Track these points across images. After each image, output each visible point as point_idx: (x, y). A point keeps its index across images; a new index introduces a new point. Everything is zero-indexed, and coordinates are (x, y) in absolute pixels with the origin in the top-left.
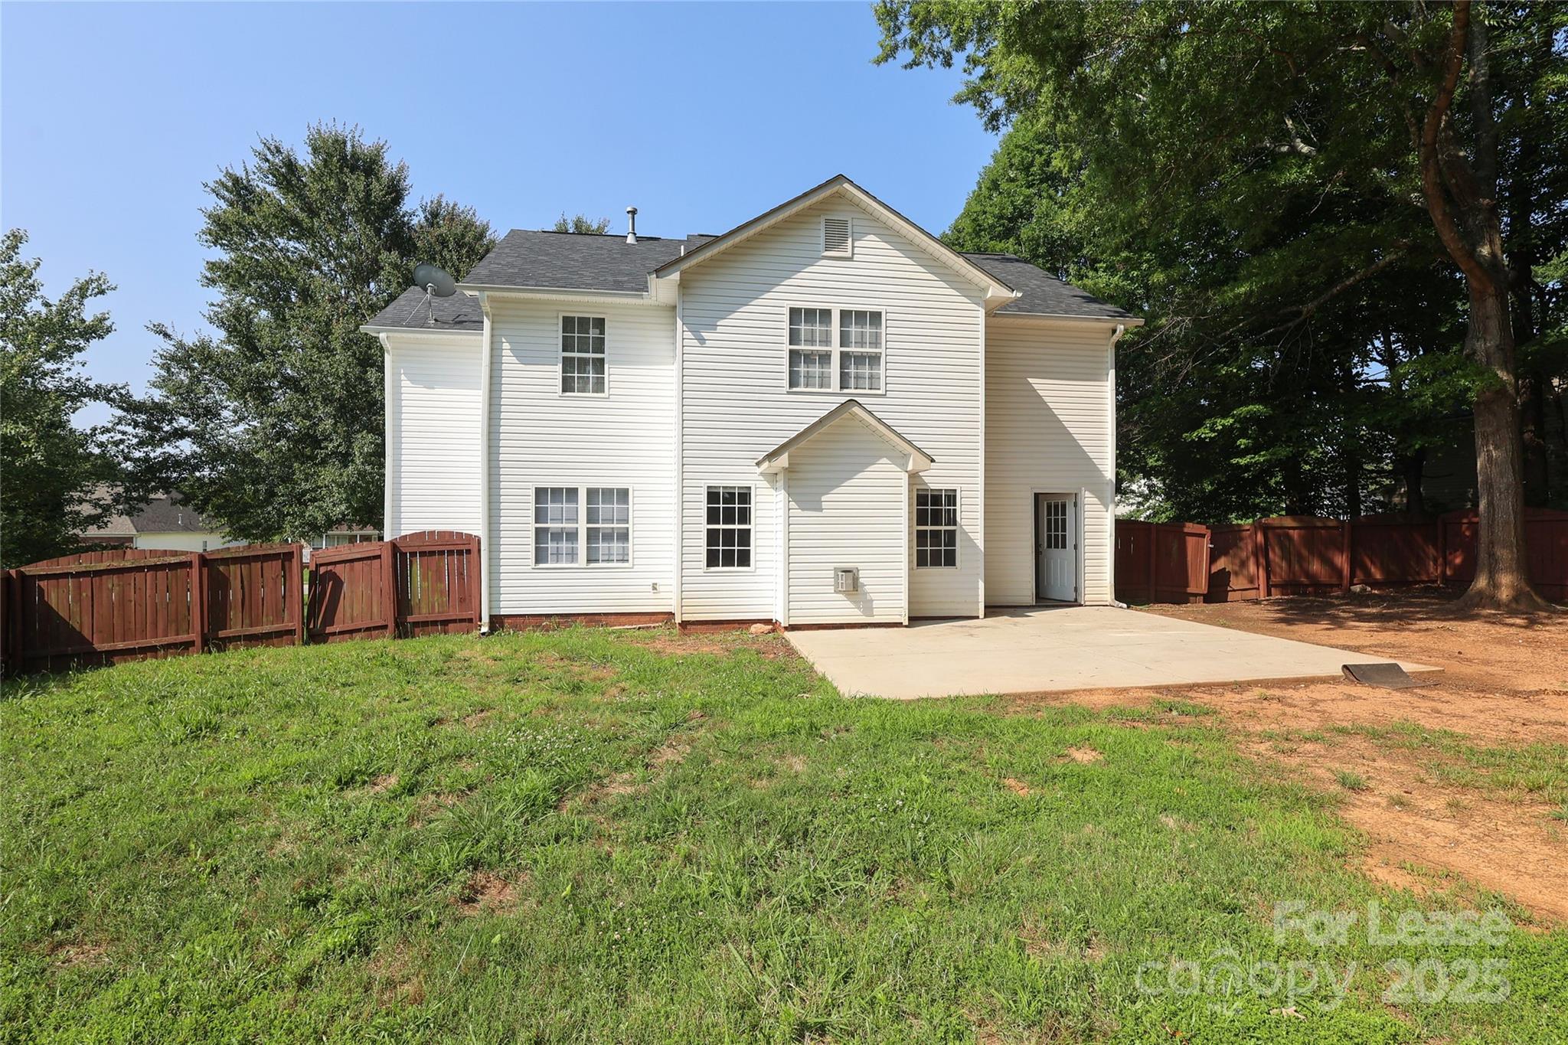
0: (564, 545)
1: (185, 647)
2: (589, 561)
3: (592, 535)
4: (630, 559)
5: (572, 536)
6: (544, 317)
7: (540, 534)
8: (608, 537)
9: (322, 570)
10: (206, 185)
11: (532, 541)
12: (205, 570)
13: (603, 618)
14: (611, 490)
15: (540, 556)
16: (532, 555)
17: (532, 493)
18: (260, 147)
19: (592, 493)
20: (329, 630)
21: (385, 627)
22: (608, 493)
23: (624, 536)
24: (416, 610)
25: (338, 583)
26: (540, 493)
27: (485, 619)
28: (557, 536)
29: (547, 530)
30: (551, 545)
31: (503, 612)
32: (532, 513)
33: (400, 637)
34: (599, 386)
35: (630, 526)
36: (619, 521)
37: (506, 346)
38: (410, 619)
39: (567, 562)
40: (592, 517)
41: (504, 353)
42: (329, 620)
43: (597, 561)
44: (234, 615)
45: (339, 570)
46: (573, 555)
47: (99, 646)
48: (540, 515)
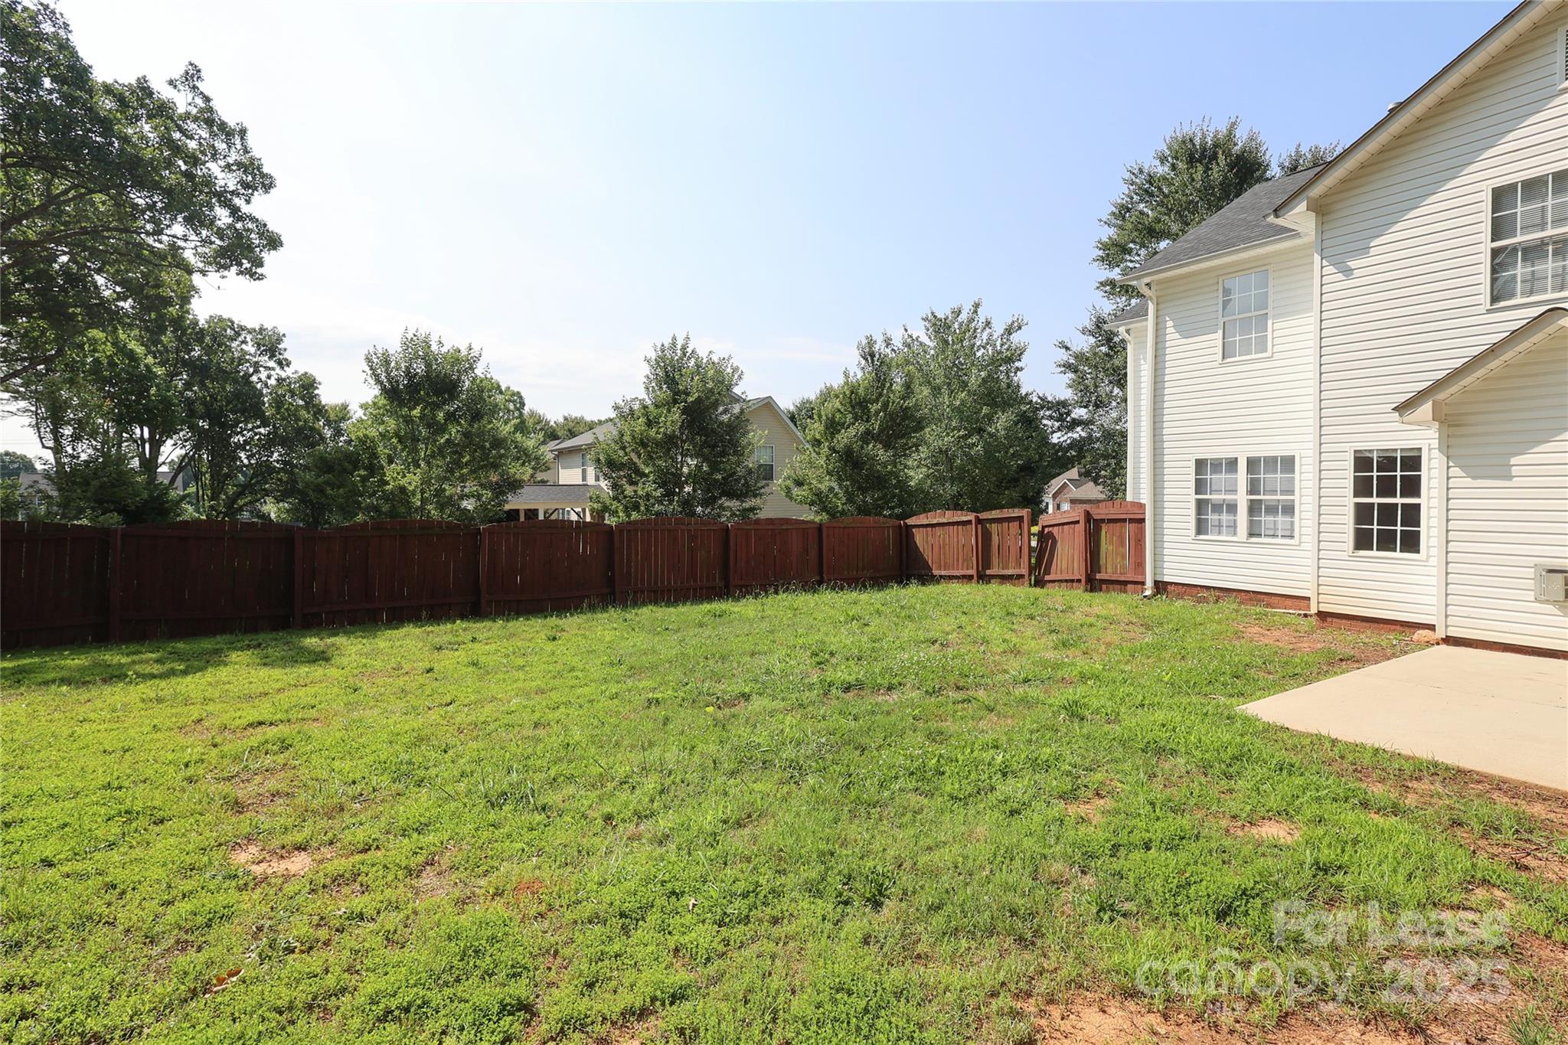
0: (1225, 517)
1: (970, 578)
2: (1251, 535)
3: (1254, 508)
4: (1296, 534)
5: (1232, 508)
6: (1201, 288)
7: (1201, 506)
8: (1272, 510)
9: (1046, 530)
10: (1100, 220)
11: (1192, 512)
12: (980, 526)
13: (1266, 598)
14: (1275, 458)
15: (1201, 528)
16: (1192, 526)
17: (1193, 464)
18: (1127, 175)
19: (1252, 464)
20: (1047, 578)
21: (1079, 581)
22: (1271, 462)
23: (1289, 509)
24: (1103, 570)
25: (1055, 542)
26: (1200, 464)
27: (1149, 583)
28: (1217, 508)
29: (1207, 501)
30: (1212, 517)
31: (1166, 579)
32: (1192, 484)
33: (1091, 591)
34: (1262, 346)
35: (1296, 497)
36: (1283, 492)
37: (1170, 324)
38: (1098, 576)
39: (1228, 534)
40: (1254, 487)
41: (1168, 331)
42: (1048, 572)
43: (1260, 535)
44: (995, 560)
45: (1055, 530)
46: (1233, 528)
47: (936, 572)
48: (1200, 486)
